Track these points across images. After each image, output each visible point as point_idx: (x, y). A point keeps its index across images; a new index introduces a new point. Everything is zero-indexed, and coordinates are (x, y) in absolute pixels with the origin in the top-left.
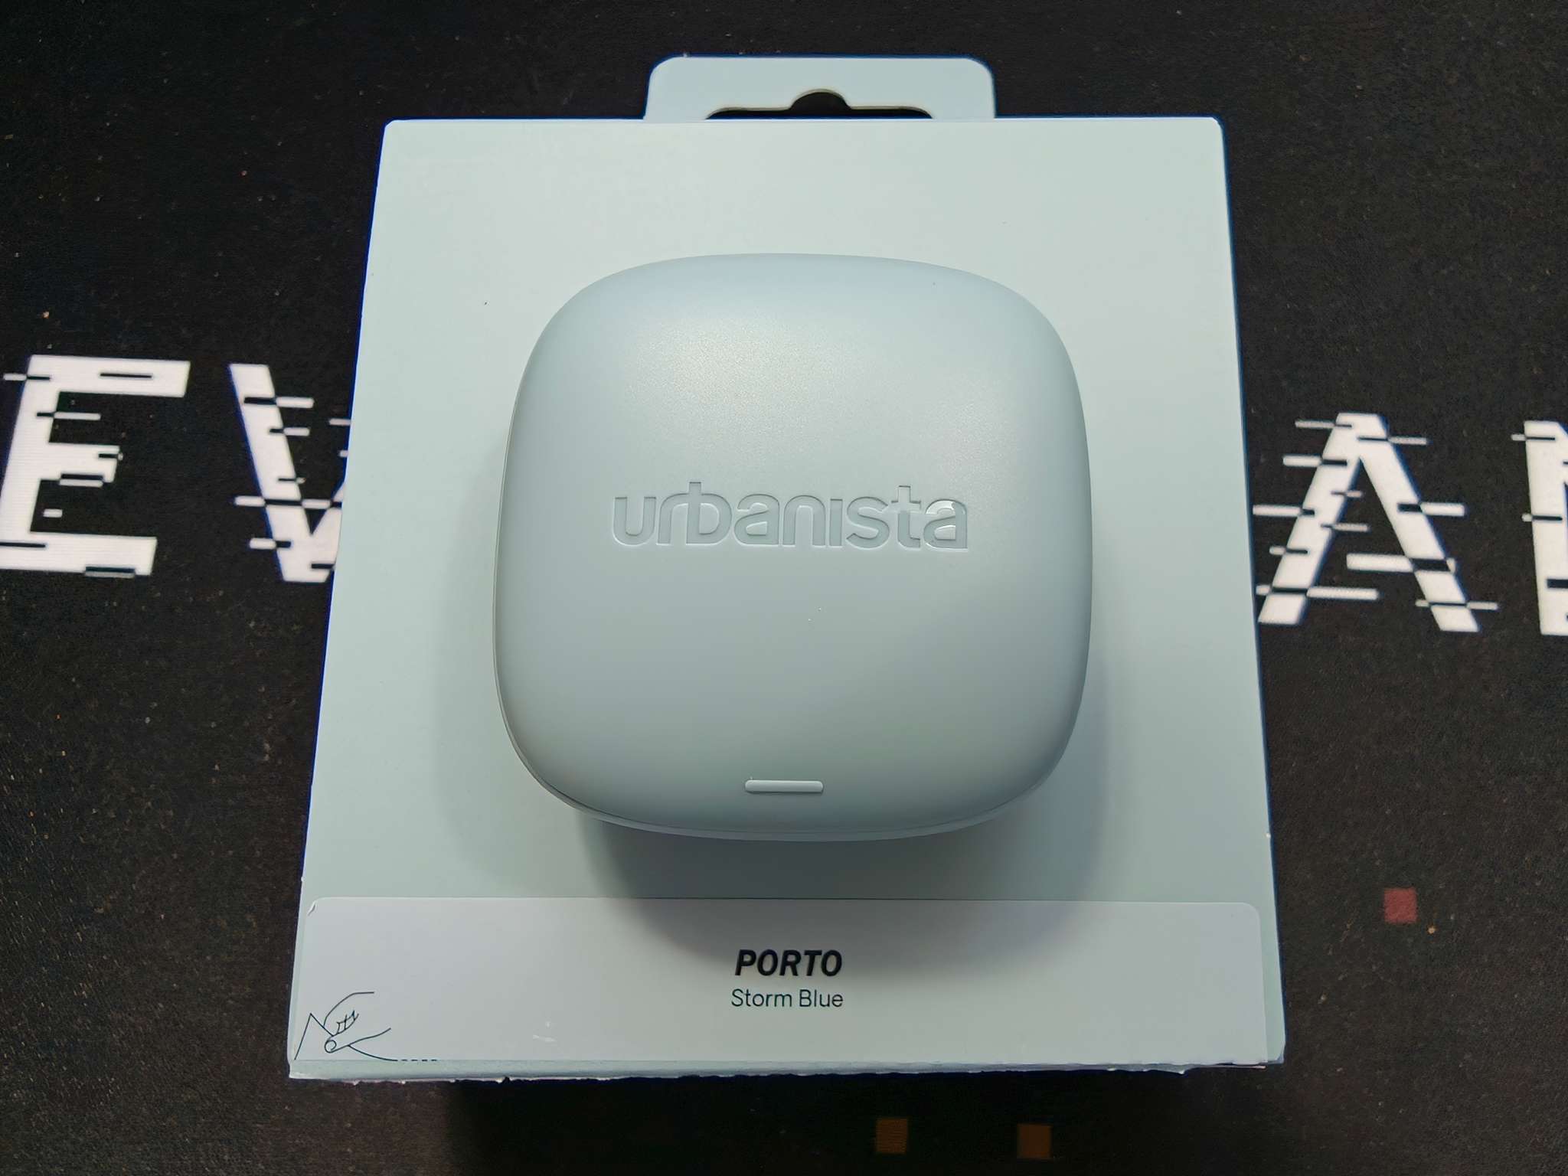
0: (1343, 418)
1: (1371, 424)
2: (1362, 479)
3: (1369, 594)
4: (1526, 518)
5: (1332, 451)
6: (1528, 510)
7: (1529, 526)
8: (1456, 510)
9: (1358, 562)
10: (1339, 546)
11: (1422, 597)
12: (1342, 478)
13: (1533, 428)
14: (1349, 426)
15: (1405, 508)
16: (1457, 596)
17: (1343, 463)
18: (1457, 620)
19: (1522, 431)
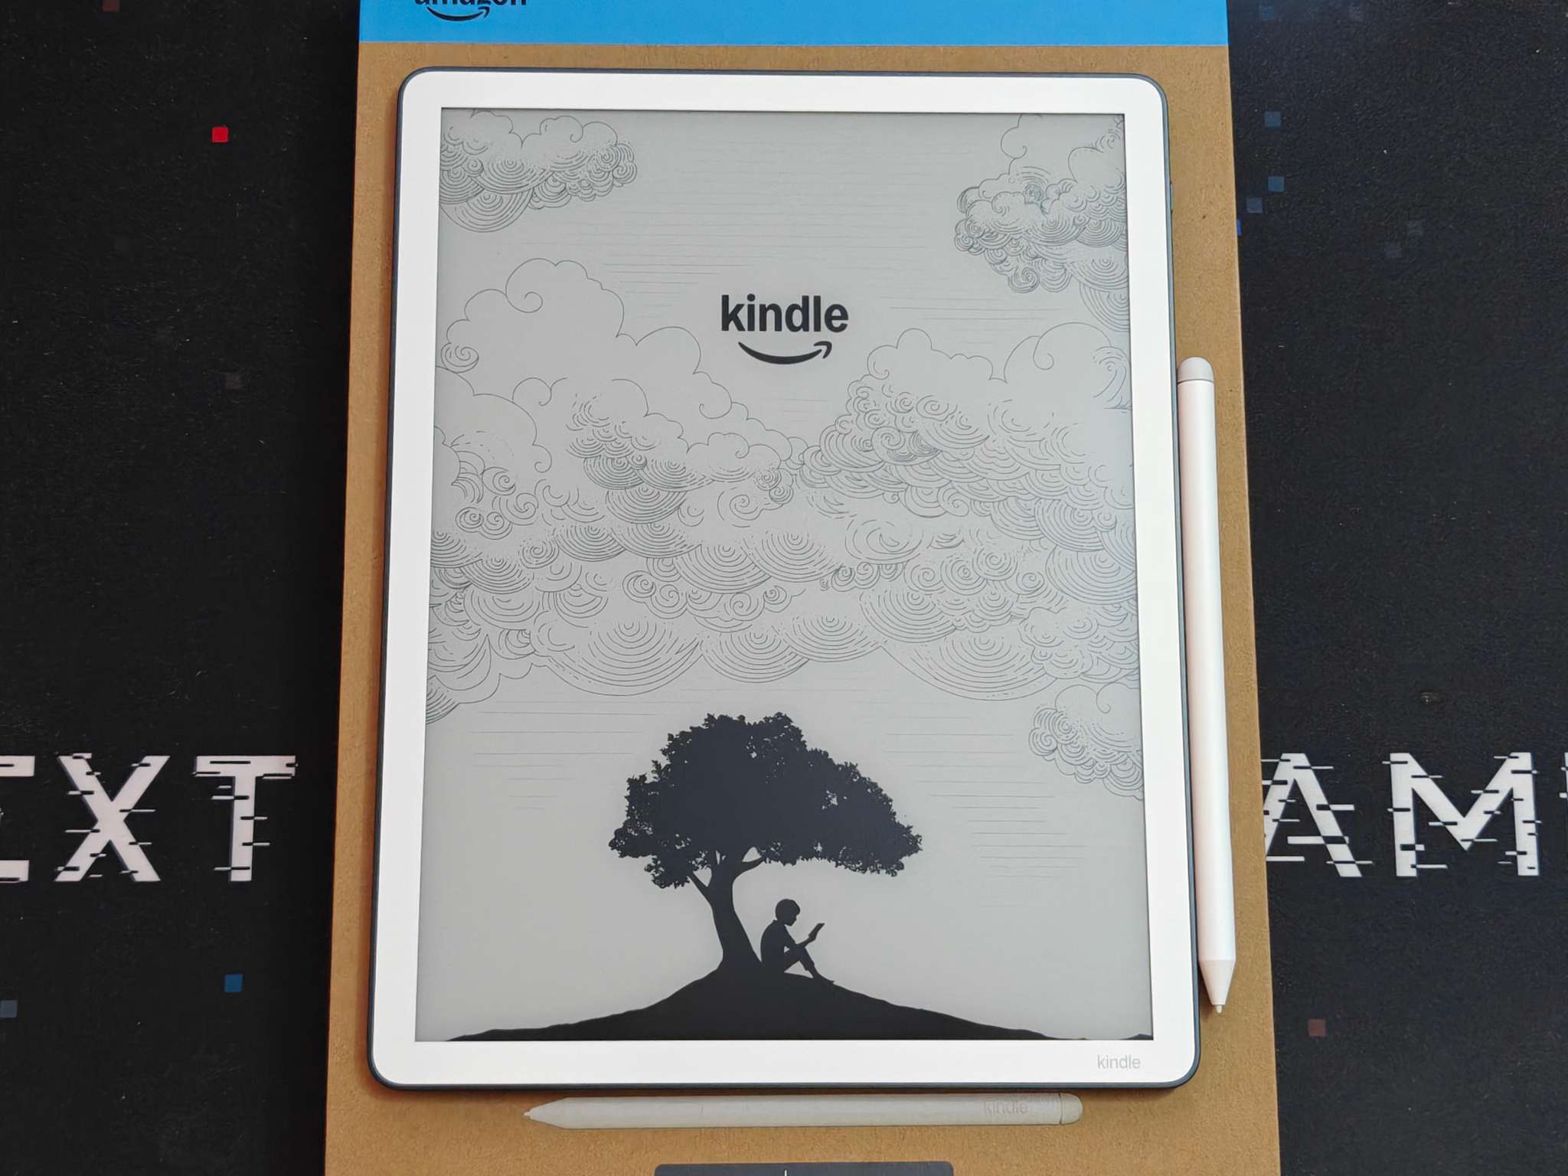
0: (1285, 756)
1: (1301, 759)
2: (1296, 791)
3: (1301, 859)
4: (1390, 810)
5: (1277, 777)
6: (1391, 807)
7: (1392, 813)
8: (1350, 807)
9: (1293, 840)
10: (1283, 831)
11: (1331, 859)
12: (1283, 792)
13: (1394, 757)
14: (1288, 760)
15: (1320, 807)
16: (1350, 858)
17: (1285, 783)
18: (1350, 871)
19: (1389, 760)
